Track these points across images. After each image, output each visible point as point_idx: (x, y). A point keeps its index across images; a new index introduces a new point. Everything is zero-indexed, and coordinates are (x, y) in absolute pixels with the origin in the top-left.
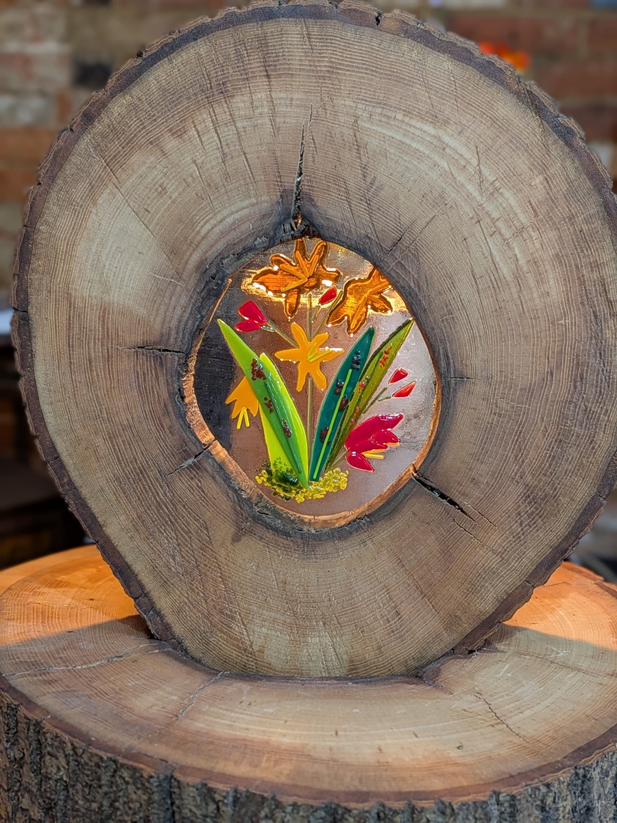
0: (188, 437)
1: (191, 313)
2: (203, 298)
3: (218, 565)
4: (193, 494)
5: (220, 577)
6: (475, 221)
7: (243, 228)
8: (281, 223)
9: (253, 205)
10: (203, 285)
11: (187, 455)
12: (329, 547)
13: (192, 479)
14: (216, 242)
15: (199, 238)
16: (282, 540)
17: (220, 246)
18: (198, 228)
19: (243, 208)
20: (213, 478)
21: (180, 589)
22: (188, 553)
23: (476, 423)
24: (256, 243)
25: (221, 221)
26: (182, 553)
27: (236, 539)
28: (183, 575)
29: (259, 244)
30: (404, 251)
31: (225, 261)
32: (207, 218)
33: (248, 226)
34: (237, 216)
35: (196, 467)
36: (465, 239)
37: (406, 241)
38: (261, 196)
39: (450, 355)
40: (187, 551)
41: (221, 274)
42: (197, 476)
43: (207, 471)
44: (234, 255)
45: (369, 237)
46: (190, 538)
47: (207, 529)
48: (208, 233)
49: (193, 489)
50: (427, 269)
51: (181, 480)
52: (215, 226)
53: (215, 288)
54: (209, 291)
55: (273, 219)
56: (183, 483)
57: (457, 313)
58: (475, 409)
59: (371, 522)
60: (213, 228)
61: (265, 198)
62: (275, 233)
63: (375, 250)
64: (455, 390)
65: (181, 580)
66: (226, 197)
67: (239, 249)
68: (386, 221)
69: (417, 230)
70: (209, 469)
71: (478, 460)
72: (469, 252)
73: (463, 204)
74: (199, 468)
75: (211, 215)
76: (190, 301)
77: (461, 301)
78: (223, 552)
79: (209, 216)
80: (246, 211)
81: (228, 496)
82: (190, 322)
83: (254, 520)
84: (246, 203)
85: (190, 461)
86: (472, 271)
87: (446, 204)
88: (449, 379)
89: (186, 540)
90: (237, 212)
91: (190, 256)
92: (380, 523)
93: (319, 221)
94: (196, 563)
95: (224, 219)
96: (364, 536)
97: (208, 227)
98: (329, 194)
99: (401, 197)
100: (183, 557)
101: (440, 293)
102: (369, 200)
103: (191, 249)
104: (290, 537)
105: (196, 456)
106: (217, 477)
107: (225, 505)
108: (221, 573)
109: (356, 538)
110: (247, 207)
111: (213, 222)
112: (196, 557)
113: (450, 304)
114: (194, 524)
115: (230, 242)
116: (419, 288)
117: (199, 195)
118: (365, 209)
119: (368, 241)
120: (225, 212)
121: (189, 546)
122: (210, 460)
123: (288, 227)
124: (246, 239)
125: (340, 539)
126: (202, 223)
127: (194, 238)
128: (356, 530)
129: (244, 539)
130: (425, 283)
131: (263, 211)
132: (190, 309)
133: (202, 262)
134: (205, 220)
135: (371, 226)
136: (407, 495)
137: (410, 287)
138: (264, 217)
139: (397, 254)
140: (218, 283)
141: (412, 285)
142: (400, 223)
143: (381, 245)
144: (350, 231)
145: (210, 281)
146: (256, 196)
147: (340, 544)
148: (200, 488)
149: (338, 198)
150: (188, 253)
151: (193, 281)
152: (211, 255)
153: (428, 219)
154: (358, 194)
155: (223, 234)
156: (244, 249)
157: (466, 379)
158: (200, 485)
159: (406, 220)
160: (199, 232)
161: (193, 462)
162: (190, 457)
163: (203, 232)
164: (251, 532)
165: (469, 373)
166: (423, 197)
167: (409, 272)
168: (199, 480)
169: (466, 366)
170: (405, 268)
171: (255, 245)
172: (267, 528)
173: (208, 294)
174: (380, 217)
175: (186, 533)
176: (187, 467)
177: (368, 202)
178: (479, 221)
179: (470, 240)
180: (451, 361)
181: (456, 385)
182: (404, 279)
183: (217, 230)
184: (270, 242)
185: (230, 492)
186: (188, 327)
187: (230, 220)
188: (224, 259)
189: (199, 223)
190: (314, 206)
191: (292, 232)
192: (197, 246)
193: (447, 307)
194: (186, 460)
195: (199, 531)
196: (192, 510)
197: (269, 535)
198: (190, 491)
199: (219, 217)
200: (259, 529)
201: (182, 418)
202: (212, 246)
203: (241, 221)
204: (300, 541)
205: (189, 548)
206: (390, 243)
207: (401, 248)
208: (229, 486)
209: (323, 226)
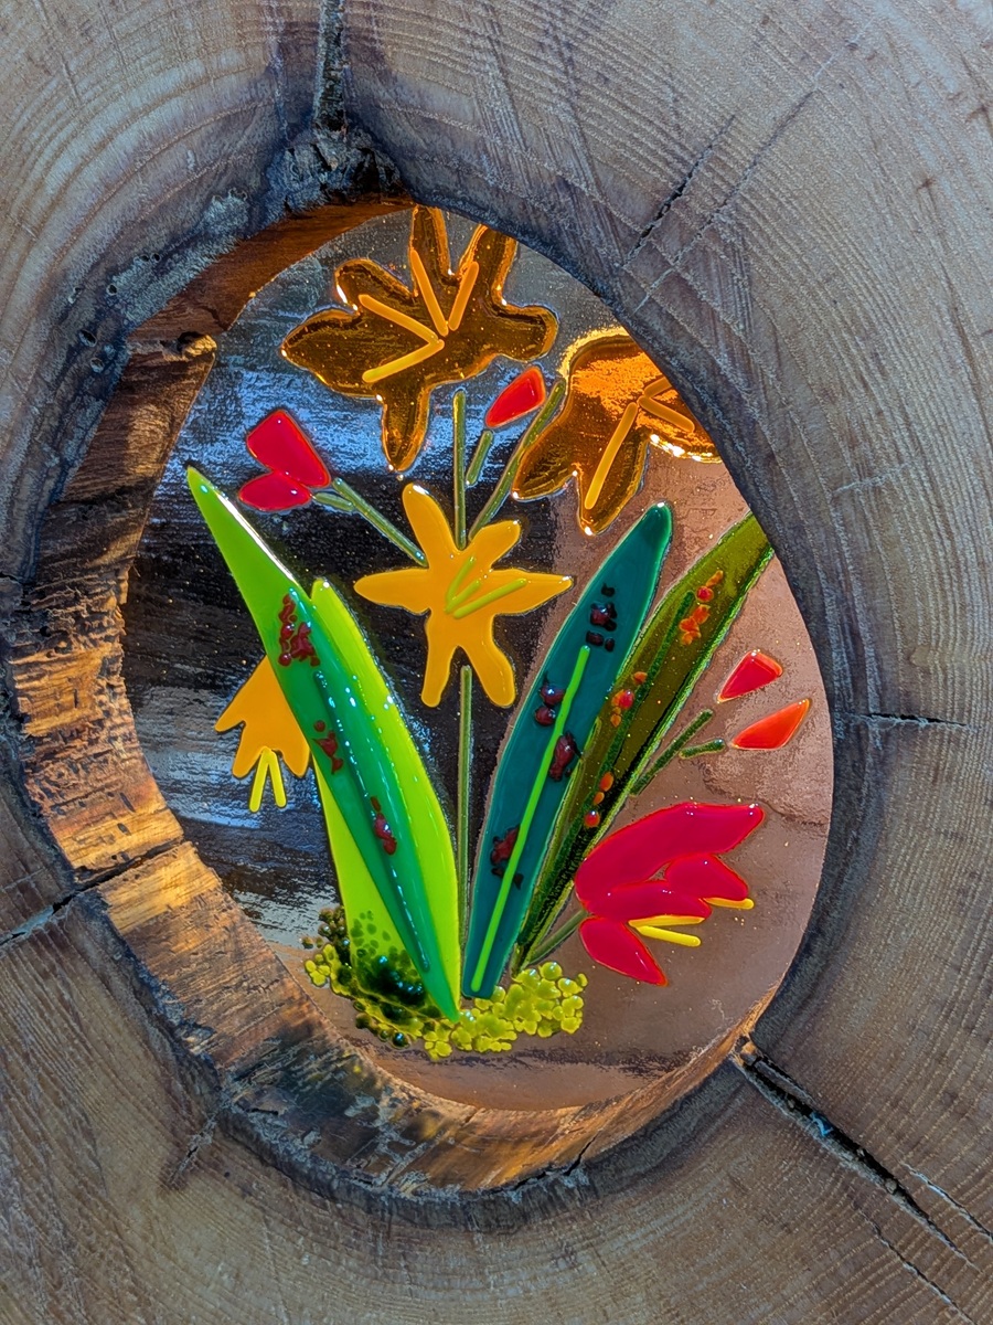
0: (32, 845)
1: (29, 453)
2: (65, 404)
3: (126, 1252)
4: (48, 1023)
5: (132, 1291)
6: (967, 107)
7: (168, 165)
8: (282, 143)
9: (194, 85)
10: (61, 361)
11: (30, 902)
12: (454, 1251)
13: (45, 975)
14: (91, 215)
15: (41, 203)
16: (305, 1205)
17: (102, 230)
18: (38, 169)
19: (166, 98)
20: (105, 980)
21: (24, 1304)
22: (43, 1200)
23: (964, 892)
24: (210, 215)
25: (102, 146)
26: (26, 1198)
27: (172, 1182)
28: (30, 1264)
29: (221, 219)
30: (693, 233)
31: (121, 281)
32: (63, 135)
33: (181, 160)
34: (148, 124)
35: (55, 941)
36: (927, 184)
37: (700, 199)
38: (217, 51)
39: (863, 628)
40: (39, 1194)
41: (110, 322)
42: (58, 969)
43: (83, 954)
44: (146, 259)
45: (568, 186)
46: (46, 1156)
47: (89, 1134)
48: (67, 185)
49: (48, 1007)
50: (777, 301)
51: (15, 977)
52: (85, 161)
53: (96, 368)
54: (80, 380)
55: (257, 132)
56: (21, 986)
57: (890, 474)
58: (959, 837)
59: (591, 1189)
60: (78, 170)
61: (230, 58)
62: (265, 181)
63: (591, 231)
64: (882, 762)
65: (25, 1278)
66: (112, 63)
67: (158, 238)
68: (628, 123)
69: (741, 152)
70: (93, 954)
72: (941, 234)
73: (920, 43)
74: (63, 947)
75: (74, 125)
76: (26, 410)
77: (908, 424)
78: (135, 1214)
79: (69, 129)
80: (174, 108)
81: (147, 1042)
82: (29, 480)
83: (225, 1131)
84: (174, 77)
85: (41, 921)
86: (954, 310)
87: (853, 47)
88: (860, 718)
89: (35, 1160)
90: (147, 110)
91: (21, 264)
92: (621, 1199)
93: (403, 132)
94: (64, 1234)
95: (111, 139)
96: (571, 1232)
97: (65, 165)
98: (431, 32)
99: (684, 28)
100: (29, 1211)
101: (825, 393)
102: (569, 46)
103: (22, 242)
104: (334, 1199)
105: (57, 907)
106: (116, 981)
107: (142, 1073)
108: (134, 1280)
109: (544, 1236)
110: (178, 92)
111: (79, 147)
112: (66, 1219)
113: (866, 438)
114: (56, 1116)
115: (130, 216)
116: (748, 371)
117: (36, 56)
118: (555, 81)
119: (565, 199)
120: (114, 114)
121: (45, 1181)
122: (95, 925)
123: (305, 157)
124: (178, 201)
125: (489, 1229)
126: (48, 153)
127: (28, 203)
128: (544, 1210)
129: (197, 1185)
130: (772, 356)
131: (226, 105)
132: (27, 437)
133: (53, 285)
134: (55, 144)
135: (578, 144)
136: (710, 1118)
137: (714, 370)
138: (229, 122)
139: (670, 248)
140: (103, 356)
141: (723, 362)
142: (678, 127)
143: (610, 215)
144: (506, 167)
145: (80, 348)
146: (205, 52)
147: (486, 1246)
148: (68, 1007)
149: (462, 43)
150: (14, 257)
151: (31, 348)
152: (80, 258)
153: (781, 110)
154: (529, 26)
155: (110, 188)
156: (174, 239)
157: (923, 723)
158: (67, 997)
159: (700, 118)
160: (40, 185)
161: (49, 926)
162: (38, 907)
163: (53, 182)
164: (212, 1165)
165: (934, 697)
166: (765, 21)
167: (713, 314)
168: (65, 983)
169: (926, 672)
170: (698, 303)
171: (207, 225)
172: (263, 1161)
173: (78, 390)
174: (605, 110)
175: (36, 1141)
176: (30, 940)
177: (567, 54)
178: (984, 110)
179: (945, 186)
180: (869, 651)
181: (886, 737)
182: (693, 343)
183: (91, 175)
184: (250, 210)
185: (154, 1032)
186: (22, 496)
187: (127, 140)
188: (115, 271)
189: (40, 153)
190: (385, 77)
191: (324, 177)
192: (38, 230)
193: (853, 445)
194: (27, 915)
195: (71, 1141)
196: (49, 1074)
197: (269, 1185)
198: (42, 1015)
199: (96, 131)
200: (239, 1161)
201: (14, 784)
202: (78, 231)
203: (162, 142)
204: (361, 1217)
205: (45, 1187)
206: (641, 207)
207: (682, 225)
208: (149, 1012)
209: (413, 148)
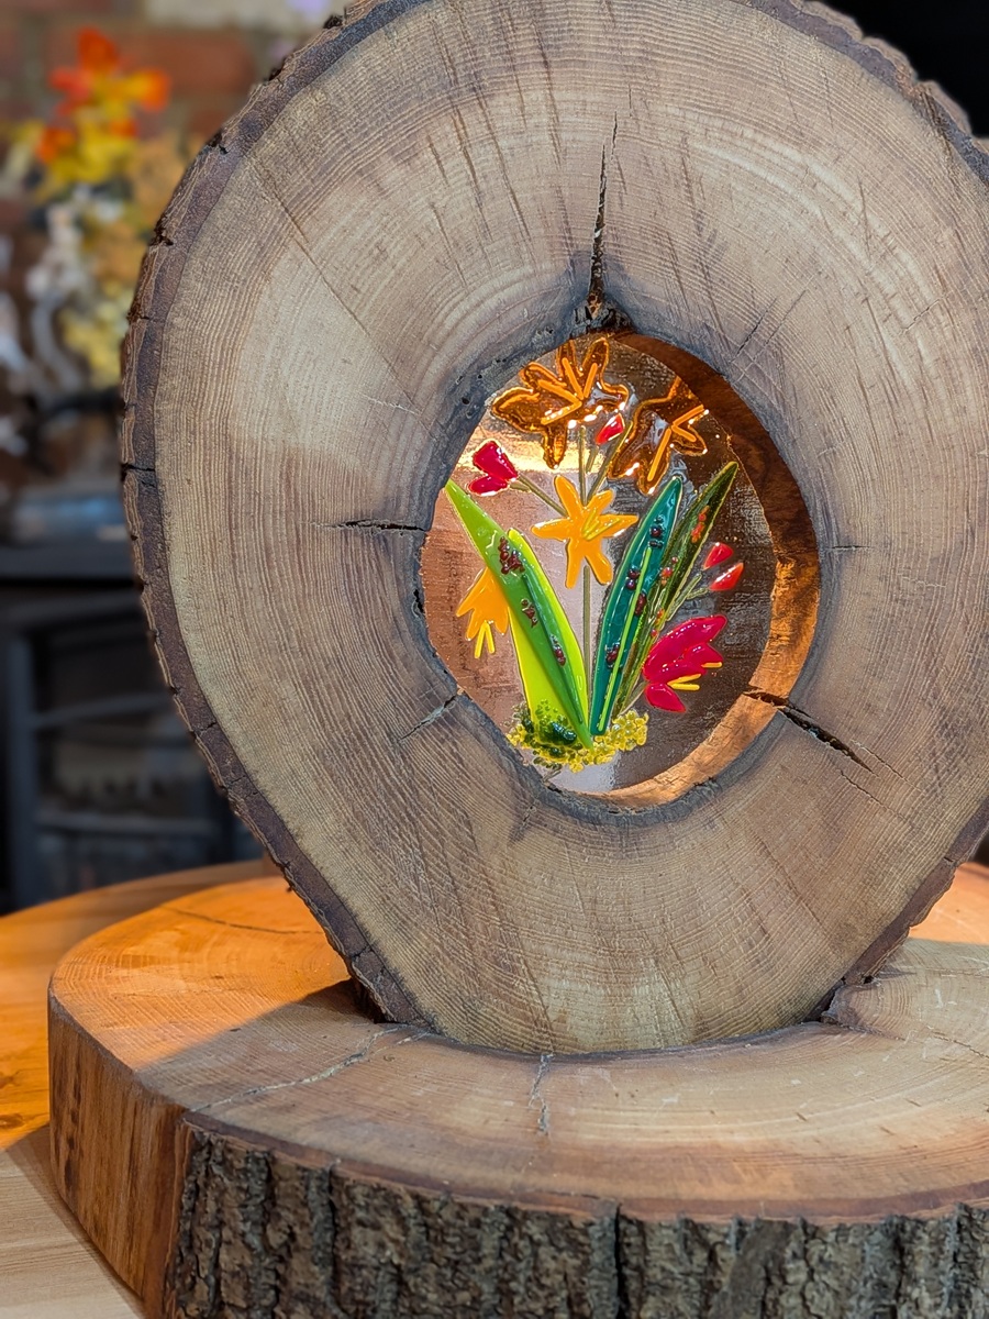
0: (434, 671)
1: (431, 462)
2: (450, 436)
3: (489, 883)
4: (444, 767)
5: (494, 904)
6: (861, 298)
7: (513, 315)
8: (573, 307)
9: (528, 277)
10: (450, 414)
11: (432, 701)
12: (659, 835)
13: (442, 741)
14: (470, 340)
15: (441, 334)
16: (587, 831)
17: (476, 347)
18: (440, 317)
19: (513, 283)
20: (477, 737)
21: (428, 931)
22: (440, 867)
23: (870, 617)
24: (534, 340)
25: (478, 305)
26: (430, 869)
27: (516, 836)
28: (432, 906)
29: (539, 342)
30: (761, 348)
31: (484, 373)
32: (455, 300)
33: (522, 313)
34: (503, 295)
35: (449, 721)
36: (848, 328)
37: (764, 333)
38: (541, 262)
39: (831, 511)
40: (438, 865)
41: (479, 393)
42: (450, 736)
43: (466, 727)
44: (498, 361)
45: (708, 328)
46: (442, 842)
47: (468, 824)
48: (457, 325)
49: (445, 759)
50: (795, 376)
51: (424, 745)
52: (468, 313)
53: (469, 417)
54: (460, 422)
55: (560, 300)
56: (428, 750)
57: (839, 445)
58: (868, 594)
59: (720, 788)
60: (464, 317)
61: (547, 265)
62: (564, 324)
63: (717, 347)
64: (839, 567)
65: (429, 914)
66: (484, 265)
67: (507, 351)
68: (733, 301)
69: (779, 314)
70: (469, 723)
71: (874, 675)
72: (854, 348)
73: (843, 272)
74: (453, 723)
75: (462, 294)
76: (429, 440)
77: (845, 424)
78: (496, 861)
79: (459, 297)
80: (517, 288)
81: (501, 765)
82: (431, 476)
83: (544, 803)
84: (518, 273)
85: (438, 712)
86: (859, 378)
87: (820, 273)
88: (831, 550)
89: (436, 846)
90: (503, 289)
91: (429, 364)
92: (733, 789)
93: (631, 302)
94: (453, 883)
95: (482, 302)
96: (710, 812)
97: (456, 315)
98: (646, 259)
99: (755, 262)
100: (431, 876)
101: (814, 413)
102: (707, 267)
103: (430, 353)
104: (600, 824)
105: (447, 703)
106: (483, 736)
107: (499, 782)
108: (494, 897)
109: (698, 817)
110: (519, 280)
111: (465, 306)
112: (454, 874)
113: (830, 431)
114: (449, 817)
115: (492, 340)
116: (784, 406)
117: (441, 260)
118: (701, 282)
119: (706, 332)
120: (484, 290)
121: (442, 856)
122: (470, 709)
123: (582, 313)
124: (519, 333)
125: (675, 820)
126: (446, 309)
127: (434, 333)
128: (699, 804)
129: (528, 835)
130: (793, 398)
131: (544, 287)
132: (430, 454)
133: (447, 375)
134: (451, 304)
135: (711, 309)
136: (772, 740)
137: (771, 405)
138: (545, 296)
139: (752, 353)
140: (473, 410)
141: (774, 402)
142: (753, 303)
143: (726, 339)
144: (680, 318)
145: (460, 407)
146: (533, 262)
147: (675, 829)
148: (456, 755)
149: (660, 264)
150: (425, 361)
151: (433, 408)
152: (463, 362)
153: (794, 297)
154: (690, 258)
155: (481, 326)
156: (515, 351)
157: (854, 549)
158: (455, 751)
159: (762, 299)
160: (441, 324)
161: (444, 714)
162: (438, 705)
163: (448, 324)
164: (539, 822)
165: (859, 538)
166: (787, 260)
167: (770, 381)
168: (455, 744)
169: (855, 527)
170: (764, 376)
171: (532, 344)
172: (563, 813)
173: (459, 428)
174: (724, 295)
175: (436, 835)
176: (434, 723)
177: (706, 270)
178: (867, 299)
179: (854, 328)
180: (833, 521)
181: (840, 556)
182: (762, 393)
183: (471, 320)
184: (555, 338)
185: (504, 758)
186: (427, 485)
187: (491, 303)
188: (483, 368)
189: (442, 308)
190: (624, 277)
191: (589, 322)
192: (439, 347)
193: (825, 434)
194: (432, 710)
195: (457, 829)
196: (444, 795)
197: (567, 825)
198: (440, 764)
199: (474, 299)
200: (552, 817)
201: (423, 640)
202: (463, 348)
203: (511, 304)
204: (614, 829)
205: (442, 860)
206: (740, 337)
207: (757, 344)
208: (502, 749)
209: (638, 310)
